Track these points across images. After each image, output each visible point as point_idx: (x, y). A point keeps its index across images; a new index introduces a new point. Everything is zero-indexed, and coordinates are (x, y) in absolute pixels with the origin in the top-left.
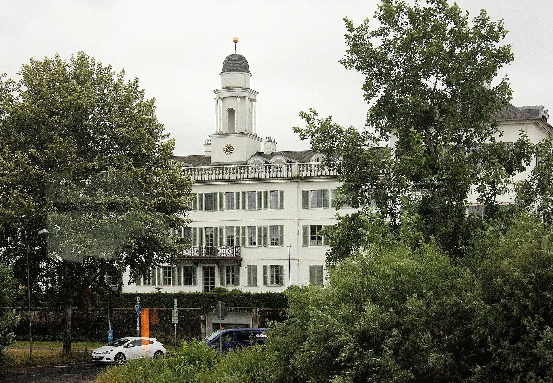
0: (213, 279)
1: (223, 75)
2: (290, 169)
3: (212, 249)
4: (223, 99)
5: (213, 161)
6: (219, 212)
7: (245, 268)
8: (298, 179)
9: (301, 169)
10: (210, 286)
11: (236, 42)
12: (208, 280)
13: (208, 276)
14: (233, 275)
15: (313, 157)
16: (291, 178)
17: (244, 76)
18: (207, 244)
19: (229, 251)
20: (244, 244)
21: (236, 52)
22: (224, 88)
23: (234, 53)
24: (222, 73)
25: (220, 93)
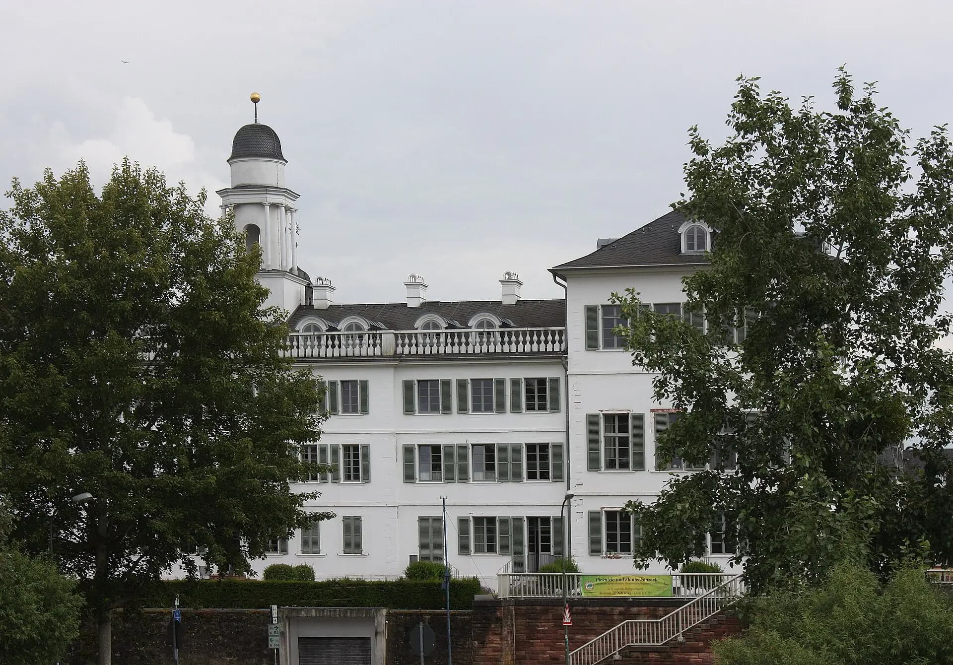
1: (234, 163)
2: (378, 341)
4: (237, 207)
8: (396, 360)
9: (400, 342)
11: (255, 100)
15: (420, 319)
16: (382, 358)
17: (275, 164)
21: (256, 121)
22: (237, 187)
23: (253, 123)
24: (232, 158)
25: (231, 197)
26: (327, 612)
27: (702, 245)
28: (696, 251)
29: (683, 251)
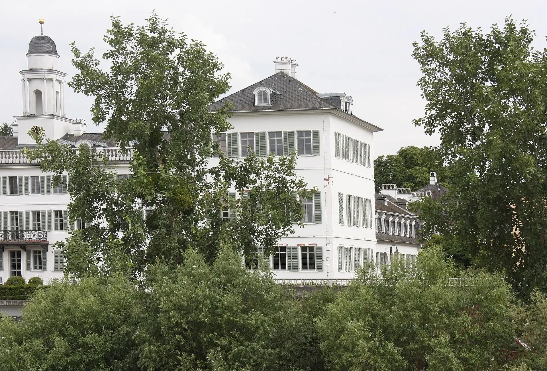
0: (19, 264)
1: (29, 56)
3: (18, 234)
4: (30, 80)
5: (20, 142)
6: (24, 196)
7: (52, 252)
9: (107, 154)
10: (17, 270)
11: (42, 23)
12: (15, 264)
13: (14, 261)
14: (40, 260)
17: (52, 57)
18: (13, 228)
19: (34, 236)
20: (50, 228)
21: (42, 34)
22: (30, 70)
23: (40, 35)
24: (28, 54)
25: (26, 75)
26: (12, 302)
27: (266, 101)
28: (263, 104)
29: (256, 104)
